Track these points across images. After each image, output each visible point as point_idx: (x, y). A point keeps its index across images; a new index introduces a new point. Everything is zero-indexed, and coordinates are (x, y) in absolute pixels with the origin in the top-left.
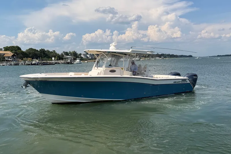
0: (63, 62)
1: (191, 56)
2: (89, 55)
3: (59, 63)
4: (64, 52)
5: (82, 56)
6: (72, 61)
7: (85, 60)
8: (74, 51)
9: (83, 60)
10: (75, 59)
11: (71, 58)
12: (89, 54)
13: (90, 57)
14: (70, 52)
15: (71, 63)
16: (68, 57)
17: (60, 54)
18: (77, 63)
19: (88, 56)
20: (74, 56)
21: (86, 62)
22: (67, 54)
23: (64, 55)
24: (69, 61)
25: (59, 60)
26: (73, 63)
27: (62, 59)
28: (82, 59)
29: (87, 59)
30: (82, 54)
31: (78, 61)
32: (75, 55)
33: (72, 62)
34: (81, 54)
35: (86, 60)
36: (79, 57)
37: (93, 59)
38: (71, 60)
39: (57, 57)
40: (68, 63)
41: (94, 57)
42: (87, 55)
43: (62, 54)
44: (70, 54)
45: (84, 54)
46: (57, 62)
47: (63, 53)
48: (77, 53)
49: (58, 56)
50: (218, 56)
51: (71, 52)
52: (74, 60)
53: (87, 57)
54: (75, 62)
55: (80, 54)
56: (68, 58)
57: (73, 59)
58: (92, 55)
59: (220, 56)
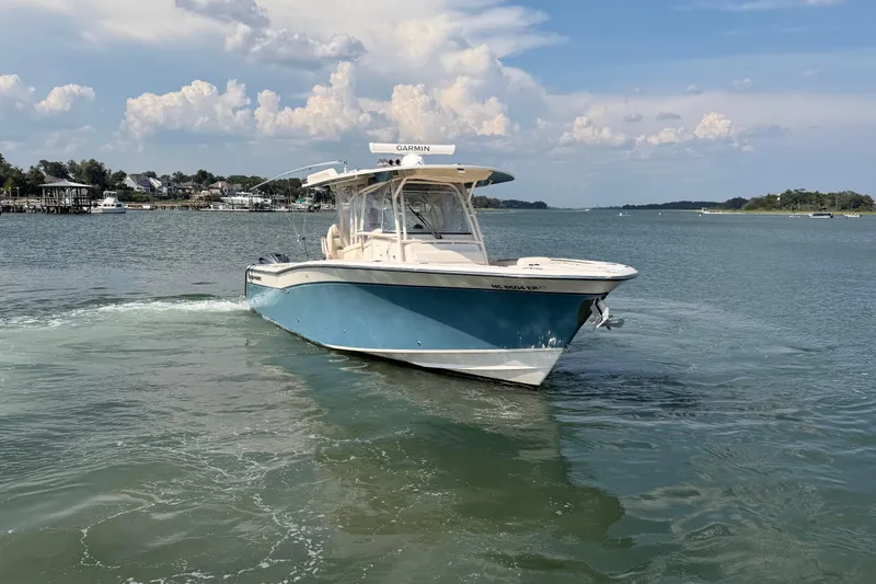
0: (38, 206)
1: (541, 205)
2: (159, 179)
3: (21, 210)
4: (44, 163)
5: (129, 182)
6: (84, 202)
7: (144, 202)
8: (92, 161)
9: (135, 200)
10: (96, 195)
11: (76, 187)
12: (159, 176)
13: (165, 190)
14: (72, 163)
15: (76, 210)
16: (65, 183)
17: (26, 170)
18: (105, 213)
19: (156, 184)
20: (93, 182)
21: (146, 206)
22: (58, 171)
23: (43, 177)
24: (68, 202)
25: (22, 194)
26: (85, 208)
27: (37, 192)
28: (126, 195)
29: (152, 195)
30: (128, 173)
31: (109, 201)
32: (98, 179)
33: (82, 206)
34: (125, 175)
35: (147, 201)
36: (113, 188)
37: (175, 197)
38: (76, 200)
39: (10, 181)
40: (65, 211)
41: (184, 190)
42: (152, 180)
43: (35, 172)
44: (73, 171)
45: (136, 177)
46: (11, 202)
47: (42, 168)
48: (106, 167)
49: (15, 179)
50: (627, 207)
51: (78, 163)
52: (93, 198)
53: (151, 186)
54: (96, 205)
55: (122, 175)
56: (63, 188)
57: (85, 192)
58: (175, 180)
59: (633, 207)
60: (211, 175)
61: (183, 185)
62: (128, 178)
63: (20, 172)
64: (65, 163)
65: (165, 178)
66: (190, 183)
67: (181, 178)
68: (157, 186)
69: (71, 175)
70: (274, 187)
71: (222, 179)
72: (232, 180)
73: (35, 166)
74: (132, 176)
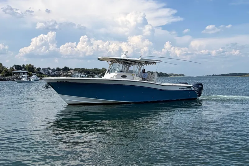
1: (183, 75)
2: (51, 70)
3: (5, 80)
4: (15, 65)
8: (30, 65)
11: (24, 72)
12: (51, 69)
13: (53, 73)
14: (24, 65)
16: (20, 71)
17: (9, 68)
19: (50, 71)
22: (18, 68)
23: (14, 70)
24: (20, 77)
28: (40, 75)
29: (49, 75)
30: (42, 68)
31: (34, 77)
32: (31, 70)
37: (56, 76)
39: (3, 71)
41: (59, 73)
42: (49, 70)
43: (12, 69)
47: (14, 67)
48: (34, 66)
49: (5, 71)
50: (213, 75)
51: (26, 65)
55: (39, 69)
56: (19, 73)
58: (56, 70)
59: (216, 75)
60: (68, 68)
61: (59, 72)
62: (41, 70)
63: (7, 69)
64: (21, 65)
65: (53, 69)
66: (61, 71)
67: (58, 69)
68: (50, 72)
69: (23, 69)
70: (89, 71)
71: (72, 69)
72: (75, 70)
73: (12, 67)
74: (43, 69)
